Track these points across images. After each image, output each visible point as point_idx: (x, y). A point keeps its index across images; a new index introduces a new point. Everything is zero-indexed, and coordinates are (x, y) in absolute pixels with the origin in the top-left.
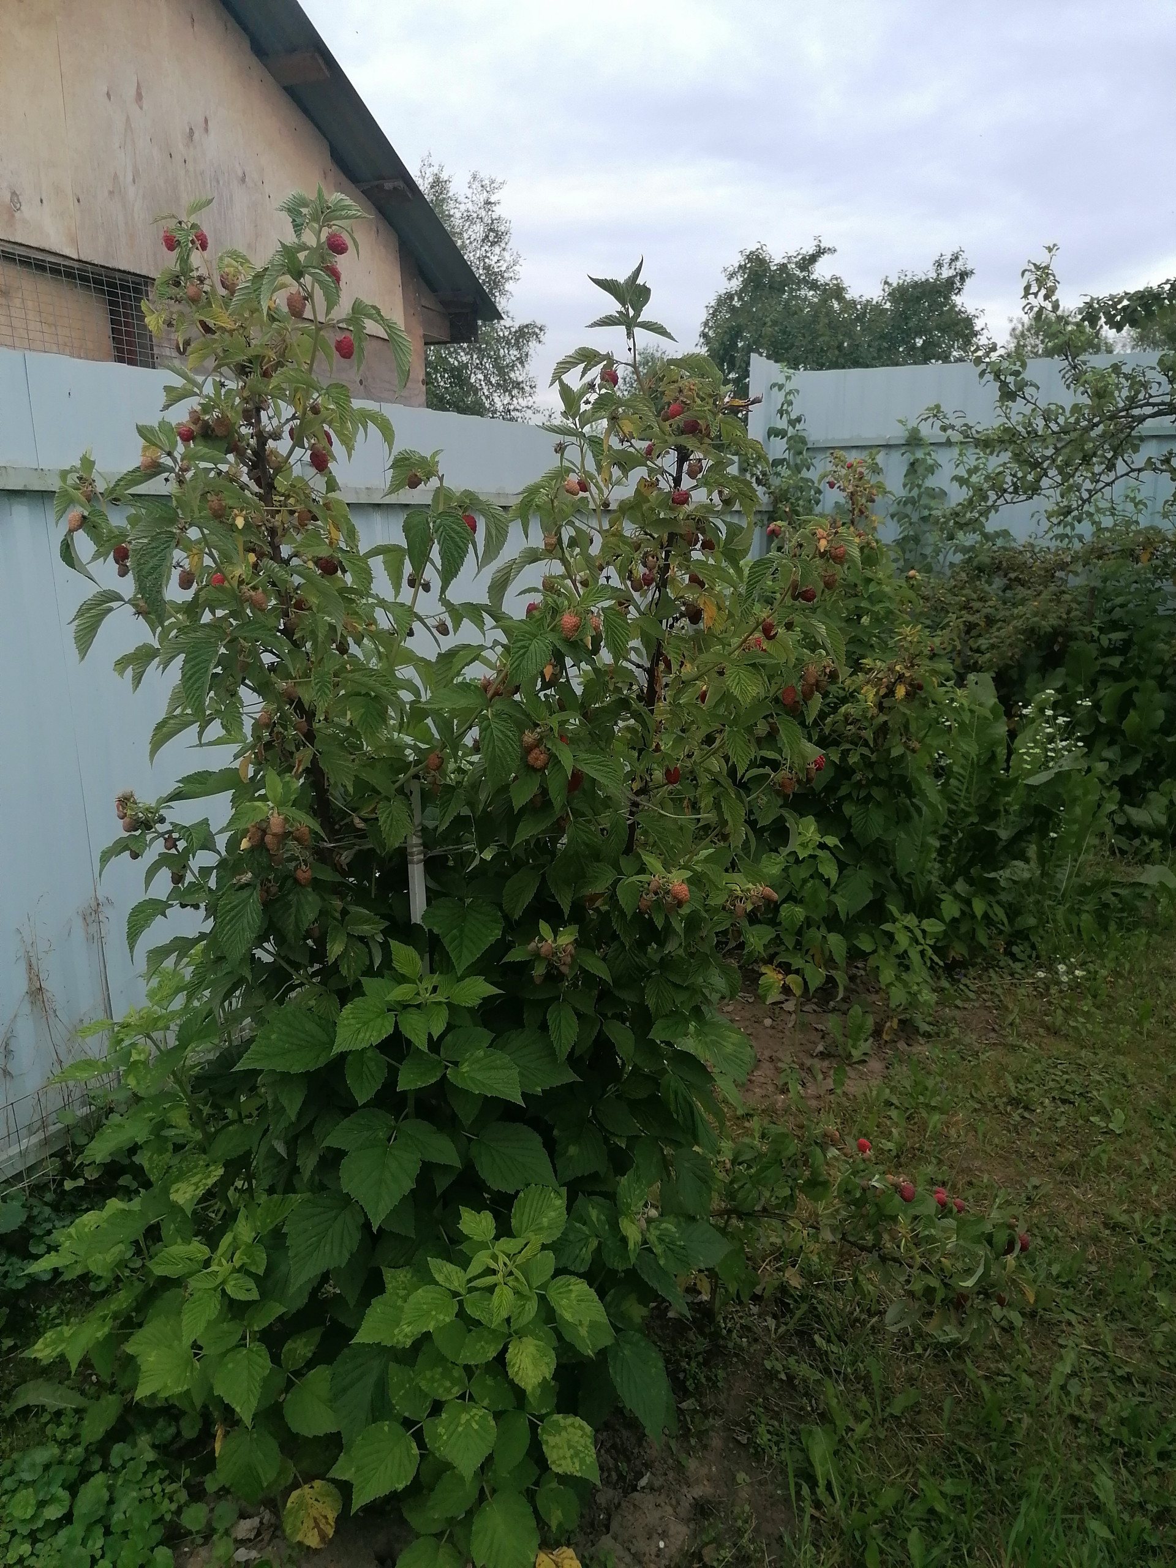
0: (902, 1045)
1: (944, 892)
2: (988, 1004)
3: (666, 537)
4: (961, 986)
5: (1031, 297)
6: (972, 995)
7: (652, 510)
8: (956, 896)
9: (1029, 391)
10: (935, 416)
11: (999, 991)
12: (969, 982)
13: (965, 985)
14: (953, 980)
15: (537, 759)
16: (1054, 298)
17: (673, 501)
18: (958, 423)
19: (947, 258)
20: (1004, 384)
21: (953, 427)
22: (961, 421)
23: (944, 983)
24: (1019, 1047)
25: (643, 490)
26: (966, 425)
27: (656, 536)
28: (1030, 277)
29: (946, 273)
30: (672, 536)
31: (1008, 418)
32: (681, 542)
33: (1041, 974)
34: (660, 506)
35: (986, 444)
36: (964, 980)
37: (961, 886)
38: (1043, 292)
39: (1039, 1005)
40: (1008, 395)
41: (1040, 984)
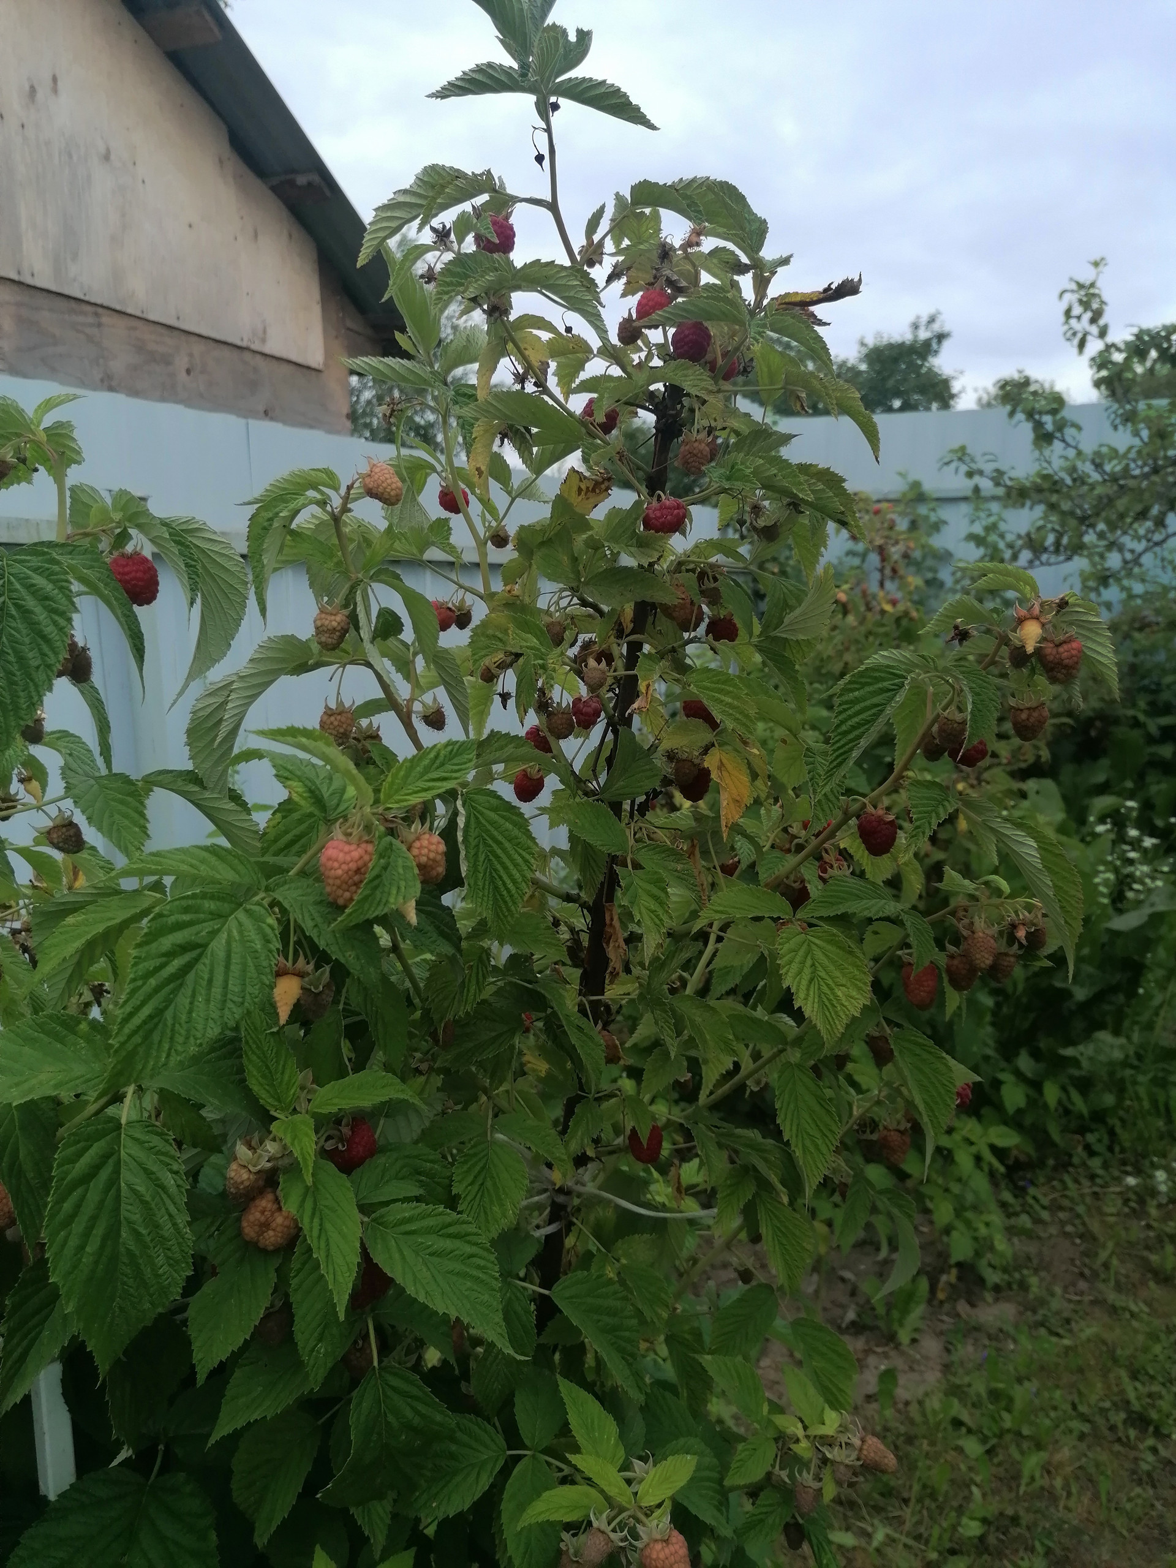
0: (962, 1307)
1: (1003, 1070)
2: (1069, 1228)
3: (629, 610)
4: (1031, 1201)
5: (1073, 322)
6: (1045, 1215)
7: (595, 546)
8: (1019, 1074)
9: (1069, 432)
10: (960, 459)
11: (1081, 1209)
12: (1040, 1193)
13: (1034, 1198)
14: (1016, 1187)
15: (265, 1226)
16: (1102, 322)
17: (647, 525)
18: (988, 468)
19: (924, 319)
20: (1038, 426)
21: (981, 473)
22: (992, 466)
23: (1007, 1196)
24: (1124, 1309)
25: (574, 499)
26: (997, 471)
27: (605, 608)
28: (1071, 298)
29: (923, 335)
30: (644, 611)
31: (1049, 463)
32: (664, 624)
33: (1131, 1181)
34: (614, 537)
35: (1019, 495)
36: (1032, 1191)
37: (1025, 1062)
38: (1088, 315)
39: (1136, 1230)
40: (1043, 438)
41: (1133, 1197)
